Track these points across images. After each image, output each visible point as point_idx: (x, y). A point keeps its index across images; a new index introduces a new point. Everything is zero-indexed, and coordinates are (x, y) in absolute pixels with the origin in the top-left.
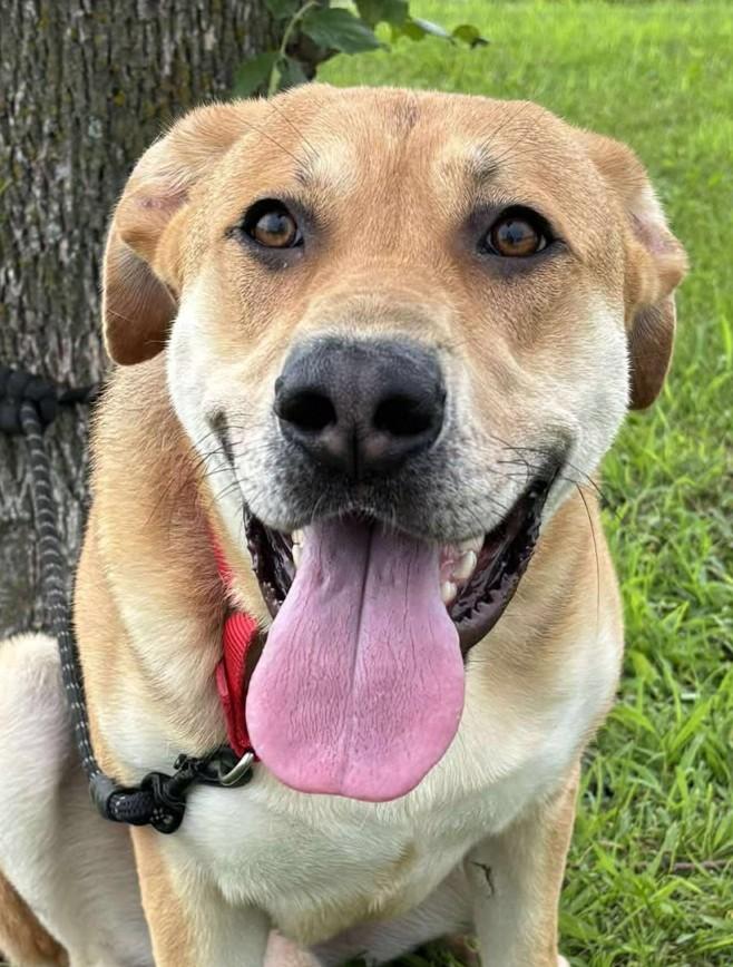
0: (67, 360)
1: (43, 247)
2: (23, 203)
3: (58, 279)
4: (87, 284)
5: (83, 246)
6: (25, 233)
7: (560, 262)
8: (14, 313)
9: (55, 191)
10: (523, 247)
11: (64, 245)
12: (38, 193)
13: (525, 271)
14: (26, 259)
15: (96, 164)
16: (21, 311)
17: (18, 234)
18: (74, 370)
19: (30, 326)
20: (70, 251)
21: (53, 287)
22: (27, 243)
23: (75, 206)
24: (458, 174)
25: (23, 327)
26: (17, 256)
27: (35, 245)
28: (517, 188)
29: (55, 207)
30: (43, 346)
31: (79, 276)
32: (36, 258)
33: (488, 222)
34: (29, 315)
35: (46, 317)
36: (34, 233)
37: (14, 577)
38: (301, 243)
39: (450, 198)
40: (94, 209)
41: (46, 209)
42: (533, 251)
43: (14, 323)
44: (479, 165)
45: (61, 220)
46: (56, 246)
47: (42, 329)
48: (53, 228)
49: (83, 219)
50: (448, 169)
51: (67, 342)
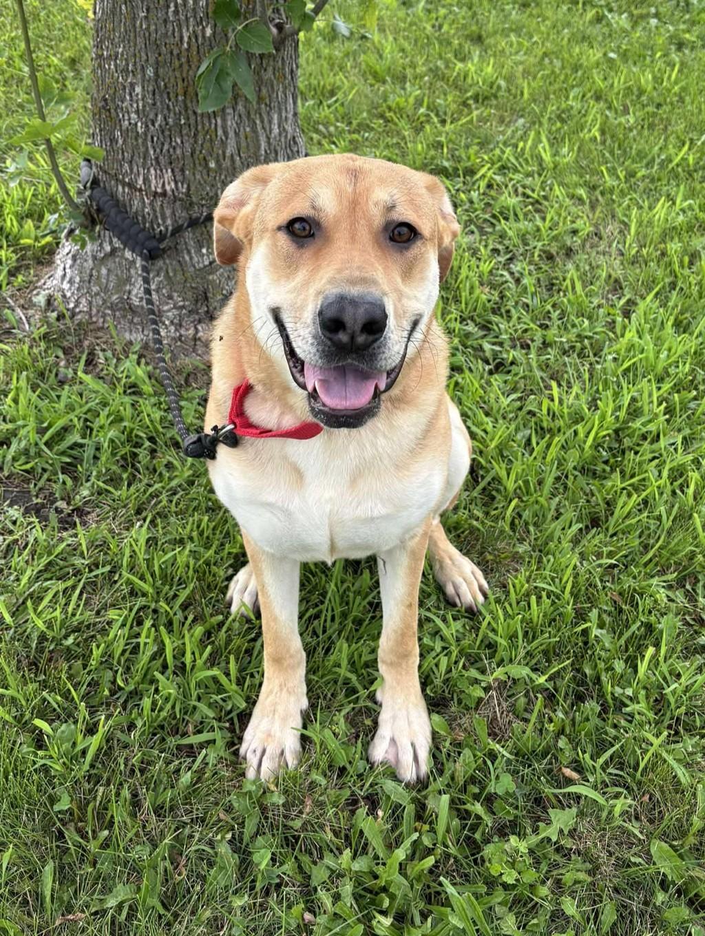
0: (141, 178)
1: (130, 124)
2: (122, 102)
3: (137, 139)
4: (149, 144)
5: (147, 126)
6: (123, 116)
7: (420, 243)
9: (135, 98)
10: (404, 238)
11: (139, 124)
12: (128, 98)
14: (124, 128)
15: (151, 88)
17: (121, 116)
18: (144, 184)
19: (126, 159)
20: (141, 128)
21: (135, 143)
22: (124, 121)
23: (144, 106)
24: (380, 207)
25: (123, 159)
26: (121, 126)
27: (127, 122)
29: (135, 105)
30: (131, 170)
31: (145, 140)
32: (128, 128)
33: (392, 228)
34: (126, 154)
35: (132, 157)
36: (126, 118)
37: (119, 272)
38: (313, 235)
40: (151, 109)
41: (131, 105)
42: (409, 239)
44: (389, 203)
45: (137, 112)
46: (136, 124)
47: (131, 161)
48: (133, 116)
49: (147, 113)
50: (377, 204)
51: (141, 170)
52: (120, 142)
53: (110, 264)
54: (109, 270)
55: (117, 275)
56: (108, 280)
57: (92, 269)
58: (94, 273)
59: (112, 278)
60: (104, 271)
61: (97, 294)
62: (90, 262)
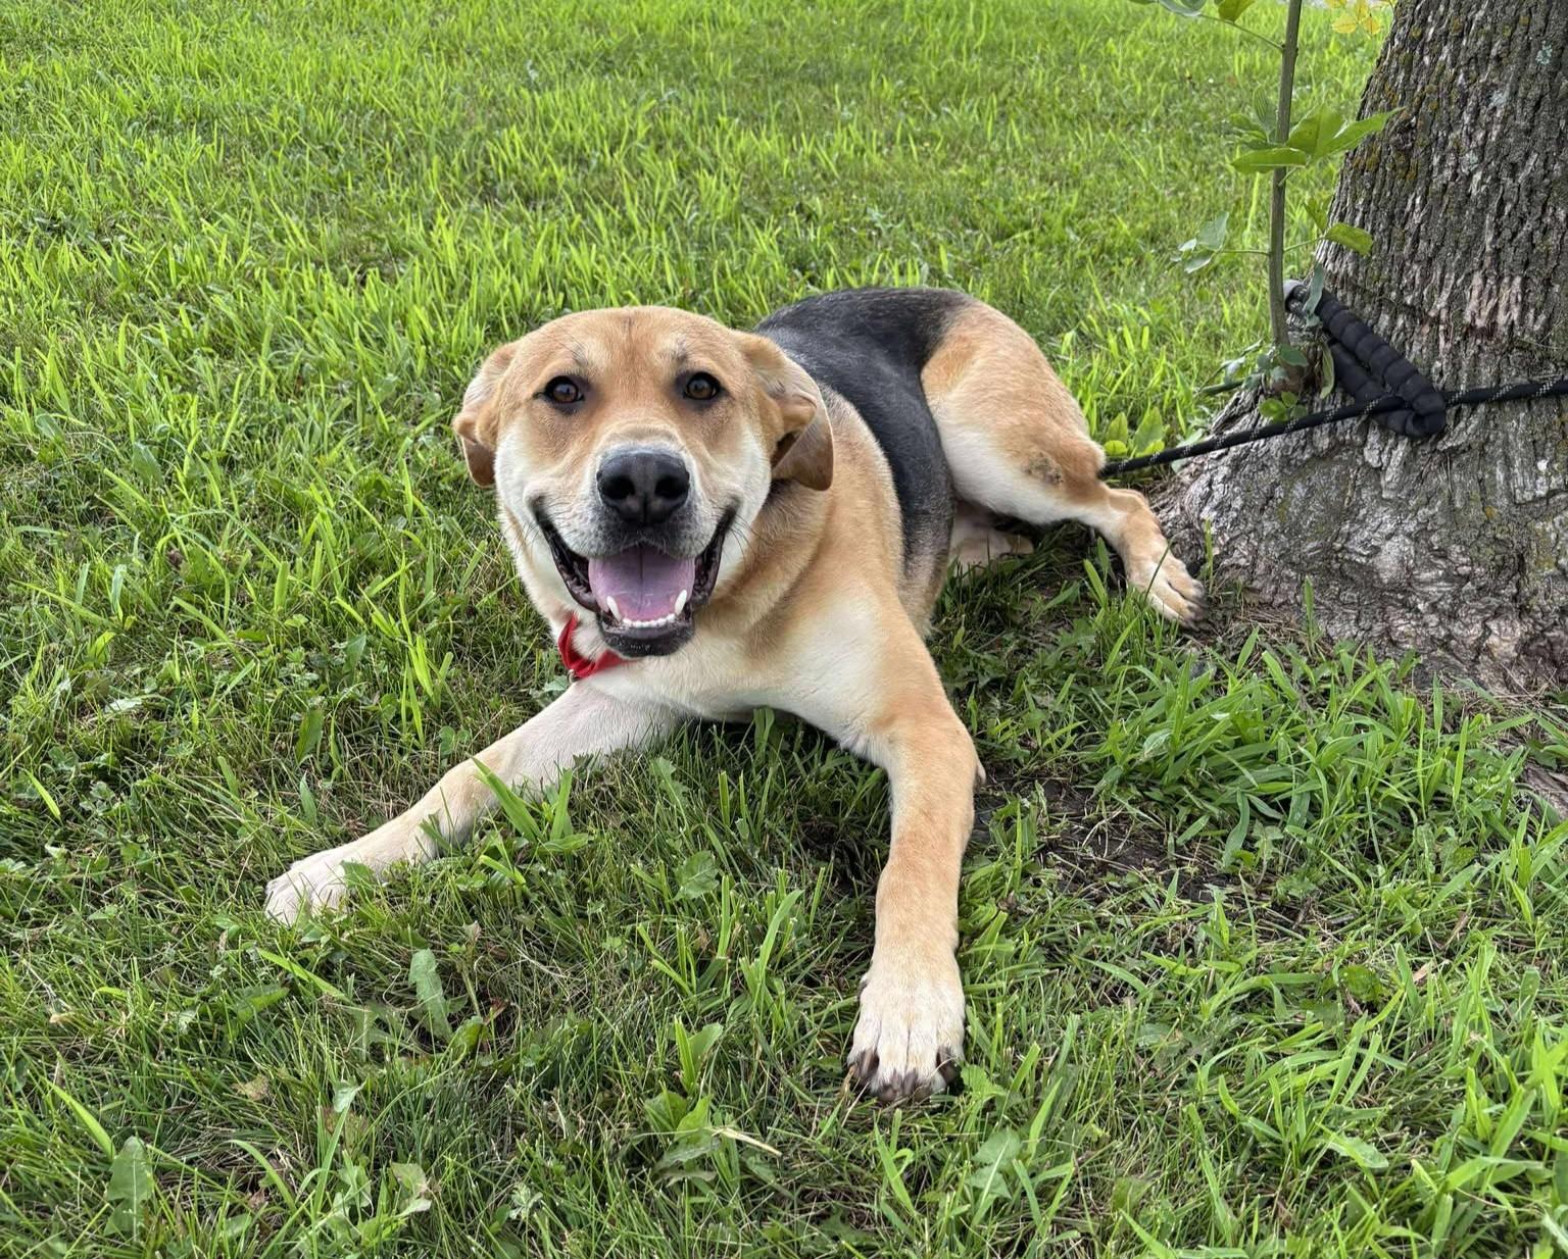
0: (1445, 295)
1: (1455, 175)
2: (1450, 129)
3: (1460, 210)
4: (1489, 219)
5: (1497, 180)
6: (1443, 161)
7: (724, 401)
8: (1409, 240)
9: (1484, 118)
10: (705, 393)
11: (1478, 177)
12: (1467, 119)
13: (709, 407)
14: (1436, 187)
15: (1535, 92)
16: (1416, 241)
17: (1436, 160)
18: (1449, 307)
19: (1420, 256)
20: (1482, 183)
21: (1453, 219)
22: (1440, 172)
23: (1502, 136)
24: (668, 358)
25: (1412, 256)
26: (1429, 184)
27: (1448, 173)
28: (702, 362)
29: (1480, 136)
30: (1426, 278)
31: (1482, 211)
32: (1445, 186)
33: (687, 380)
34: (1422, 245)
35: (1437, 248)
36: (1451, 163)
37: (1333, 495)
38: (582, 398)
39: (665, 368)
40: (1518, 141)
41: (1470, 137)
42: (710, 397)
43: (1406, 251)
44: (679, 353)
45: (1481, 150)
46: (1470, 177)
47: (1430, 260)
48: (1471, 157)
49: (1504, 151)
50: (661, 355)
51: (1450, 277)
52: (1416, 218)
53: (1317, 478)
54: (1311, 490)
55: (1326, 501)
56: (1303, 510)
57: (1276, 484)
58: (1279, 492)
59: (1315, 505)
60: (1299, 491)
61: (1274, 536)
62: (1274, 471)
